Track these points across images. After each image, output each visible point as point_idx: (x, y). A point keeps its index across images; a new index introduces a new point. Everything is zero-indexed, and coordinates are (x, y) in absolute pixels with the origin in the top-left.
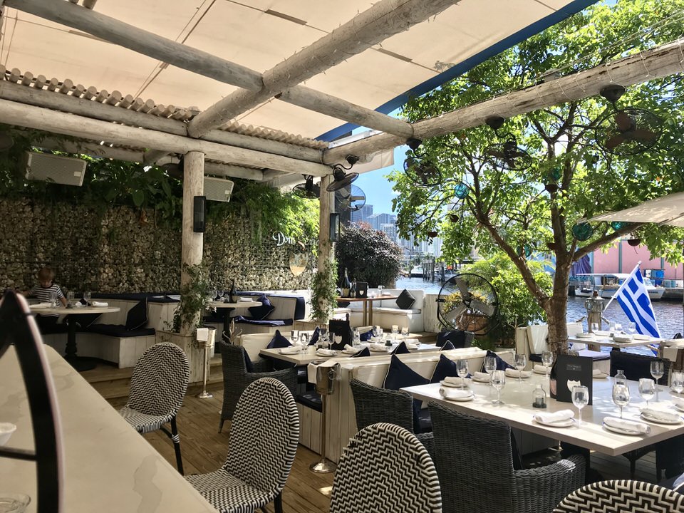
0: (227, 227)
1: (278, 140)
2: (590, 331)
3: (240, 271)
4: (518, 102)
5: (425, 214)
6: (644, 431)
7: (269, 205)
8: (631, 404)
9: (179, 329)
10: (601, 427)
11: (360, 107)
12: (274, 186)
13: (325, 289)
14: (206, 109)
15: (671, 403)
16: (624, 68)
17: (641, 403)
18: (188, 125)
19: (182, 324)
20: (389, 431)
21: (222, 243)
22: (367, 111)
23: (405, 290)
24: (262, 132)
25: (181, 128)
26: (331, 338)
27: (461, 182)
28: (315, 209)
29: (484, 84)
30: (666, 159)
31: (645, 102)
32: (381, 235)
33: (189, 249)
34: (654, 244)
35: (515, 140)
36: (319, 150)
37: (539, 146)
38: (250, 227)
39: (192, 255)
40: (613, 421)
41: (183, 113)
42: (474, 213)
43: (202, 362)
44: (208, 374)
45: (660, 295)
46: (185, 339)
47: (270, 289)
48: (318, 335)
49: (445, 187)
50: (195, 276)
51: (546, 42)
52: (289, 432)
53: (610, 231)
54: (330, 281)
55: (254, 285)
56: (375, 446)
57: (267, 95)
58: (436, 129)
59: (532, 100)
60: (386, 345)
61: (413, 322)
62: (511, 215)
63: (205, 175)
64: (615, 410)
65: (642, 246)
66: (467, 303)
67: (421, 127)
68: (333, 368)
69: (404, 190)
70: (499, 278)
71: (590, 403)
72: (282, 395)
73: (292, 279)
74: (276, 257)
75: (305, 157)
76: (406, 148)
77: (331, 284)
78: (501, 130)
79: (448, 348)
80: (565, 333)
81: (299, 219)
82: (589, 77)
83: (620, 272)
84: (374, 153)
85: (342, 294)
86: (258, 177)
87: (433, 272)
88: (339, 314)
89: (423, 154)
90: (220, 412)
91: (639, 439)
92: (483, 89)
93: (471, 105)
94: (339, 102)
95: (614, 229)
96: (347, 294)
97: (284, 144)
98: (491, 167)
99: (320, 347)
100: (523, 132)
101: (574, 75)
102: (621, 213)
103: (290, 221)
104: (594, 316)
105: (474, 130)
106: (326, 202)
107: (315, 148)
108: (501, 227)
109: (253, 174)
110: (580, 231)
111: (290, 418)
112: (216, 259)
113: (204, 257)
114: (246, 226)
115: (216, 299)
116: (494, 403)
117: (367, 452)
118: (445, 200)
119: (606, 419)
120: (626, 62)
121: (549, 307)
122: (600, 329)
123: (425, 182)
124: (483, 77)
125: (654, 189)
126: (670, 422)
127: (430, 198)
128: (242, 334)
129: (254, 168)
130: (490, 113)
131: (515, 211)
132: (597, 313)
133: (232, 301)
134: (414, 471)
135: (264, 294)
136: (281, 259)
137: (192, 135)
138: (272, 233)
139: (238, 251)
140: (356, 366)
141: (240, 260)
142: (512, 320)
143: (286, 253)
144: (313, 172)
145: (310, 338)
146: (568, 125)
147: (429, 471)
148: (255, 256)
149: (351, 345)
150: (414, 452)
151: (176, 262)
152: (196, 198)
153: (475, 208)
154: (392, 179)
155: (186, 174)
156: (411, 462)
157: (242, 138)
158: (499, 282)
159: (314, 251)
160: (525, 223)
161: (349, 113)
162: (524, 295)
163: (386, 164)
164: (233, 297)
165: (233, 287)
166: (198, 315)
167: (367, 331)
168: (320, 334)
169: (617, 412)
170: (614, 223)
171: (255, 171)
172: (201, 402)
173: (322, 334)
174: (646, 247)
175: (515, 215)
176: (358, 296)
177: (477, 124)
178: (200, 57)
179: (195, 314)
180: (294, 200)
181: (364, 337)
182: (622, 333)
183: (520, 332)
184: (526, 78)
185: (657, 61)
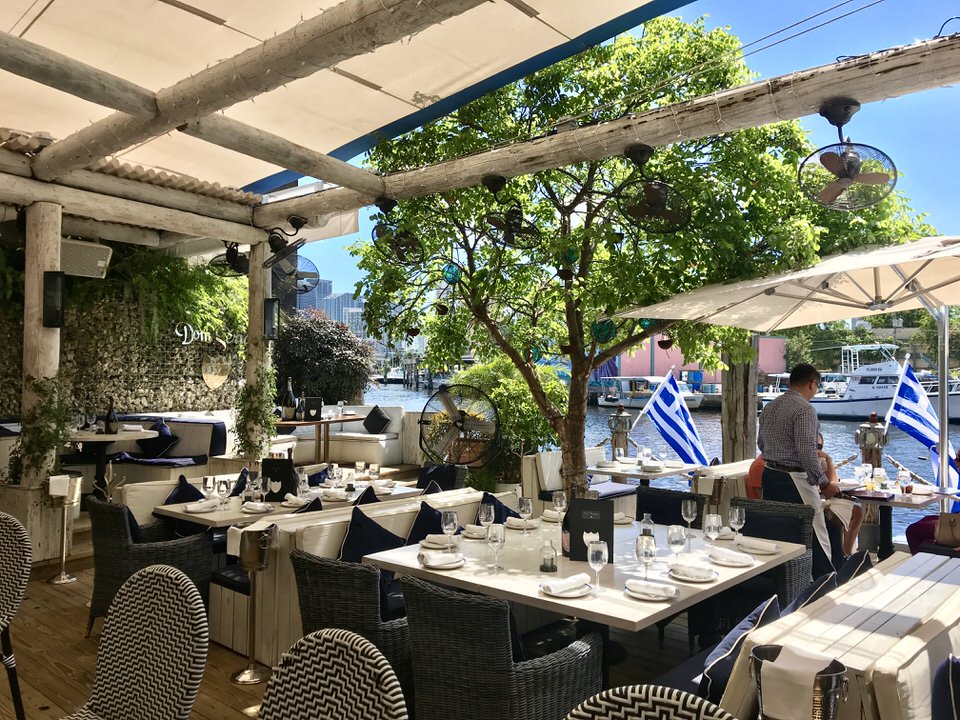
0: (101, 316)
1: (183, 189)
2: (614, 459)
3: (123, 384)
4: (525, 158)
5: (402, 303)
6: (672, 595)
7: (168, 283)
8: (658, 559)
9: (19, 478)
10: (622, 593)
11: (307, 149)
12: (177, 256)
13: (257, 409)
14: (63, 138)
15: (704, 554)
16: (653, 125)
17: (670, 556)
18: (32, 160)
19: (24, 470)
20: (339, 640)
21: (93, 342)
22: (317, 156)
23: (377, 407)
24: (158, 177)
25: (21, 165)
26: (264, 486)
27: (452, 262)
28: (241, 290)
29: (480, 128)
30: (701, 241)
31: (678, 168)
32: (341, 328)
33: (36, 352)
34: (688, 347)
35: (519, 206)
36: (247, 205)
37: (550, 217)
38: (138, 316)
39: (41, 361)
40: (636, 585)
41: (23, 142)
42: (468, 303)
43: (59, 528)
44: (68, 546)
45: (697, 404)
46: (30, 493)
47: (171, 410)
48: (245, 482)
49: (430, 267)
50: (46, 395)
51: (557, 78)
52: (192, 646)
53: (638, 330)
54: (265, 398)
55: (146, 404)
56: (319, 664)
57: (163, 125)
58: (416, 187)
59: (542, 156)
60: (346, 490)
61: (387, 450)
62: (516, 307)
63: (64, 236)
64: (638, 569)
65: (675, 348)
66: (459, 424)
67: (396, 182)
68: (266, 531)
69: (374, 269)
70: (501, 389)
71: (611, 560)
72: (182, 591)
73: (206, 395)
74: (181, 362)
75: (226, 215)
76: (375, 210)
77: (266, 402)
78: (503, 193)
79: (432, 490)
80: (583, 463)
81: (216, 305)
82: (612, 131)
83: (652, 374)
84: (330, 215)
85: (283, 415)
86: (153, 242)
87: (417, 377)
88: (279, 446)
89: (399, 221)
90: (89, 604)
91: (666, 606)
92: (479, 136)
93: (463, 157)
94: (275, 140)
95: (642, 327)
96: (291, 416)
97: (192, 195)
98: (489, 242)
99: (248, 499)
100: (531, 196)
101: (593, 127)
102: (649, 308)
103: (202, 307)
104: (619, 440)
105: (468, 191)
106: (257, 282)
107: (241, 203)
108: (503, 323)
109: (144, 236)
110: (600, 331)
111: (194, 625)
112: (83, 365)
113: (62, 363)
114: (133, 314)
115: (82, 429)
116: (490, 569)
117: (307, 672)
118: (430, 284)
119: (629, 582)
120: (655, 116)
121: (563, 429)
122: (626, 455)
123: (402, 258)
124: (479, 118)
125: (688, 279)
126: (703, 580)
127: (409, 281)
128: (125, 483)
129: (146, 228)
130: (488, 170)
131: (522, 302)
132: (622, 433)
133: (109, 431)
134: (372, 696)
135: (161, 418)
136: (189, 364)
137: (40, 176)
138: (174, 325)
139: (119, 352)
140: (302, 526)
141: (123, 367)
142: (517, 445)
143: (197, 355)
144: (238, 238)
145: (233, 485)
146: (587, 191)
147: (393, 695)
148: (148, 361)
149: (296, 495)
150: (374, 670)
151: (15, 371)
152: (47, 274)
153: (470, 297)
154: (356, 253)
155: (30, 237)
156: (369, 684)
157: (124, 184)
158: (500, 394)
159: (240, 353)
160: (533, 317)
161: (291, 158)
162: (533, 412)
163: (347, 230)
164: (111, 424)
165: (110, 408)
166: (53, 454)
167: (320, 471)
168: (248, 480)
169: (642, 572)
170: (641, 320)
171: (149, 233)
172: (58, 590)
173: (252, 479)
174: (679, 349)
175: (521, 306)
176: (309, 419)
177: (471, 183)
178: (52, 62)
179: (47, 455)
180: (209, 277)
181: (315, 481)
182: (652, 459)
183: (527, 461)
184: (534, 123)
185: (691, 117)
